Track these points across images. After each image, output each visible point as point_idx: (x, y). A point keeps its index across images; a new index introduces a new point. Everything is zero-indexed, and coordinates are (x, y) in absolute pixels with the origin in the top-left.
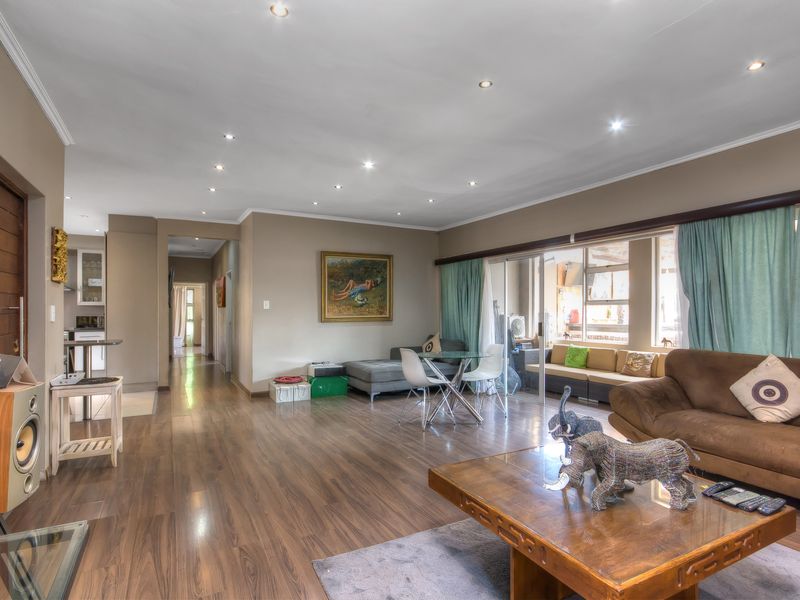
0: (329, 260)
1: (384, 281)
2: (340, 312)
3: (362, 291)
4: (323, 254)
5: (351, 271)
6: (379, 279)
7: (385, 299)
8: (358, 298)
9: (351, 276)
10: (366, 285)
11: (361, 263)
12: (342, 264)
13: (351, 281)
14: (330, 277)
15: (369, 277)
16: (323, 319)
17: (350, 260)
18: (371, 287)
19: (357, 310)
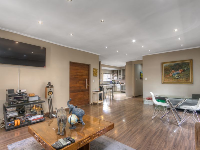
0: (164, 65)
1: (188, 69)
2: (169, 80)
3: (177, 74)
4: (162, 64)
5: (173, 67)
6: (186, 69)
7: (189, 76)
8: (176, 76)
9: (173, 69)
10: (180, 71)
11: (177, 64)
12: (169, 65)
13: (173, 71)
14: (165, 70)
15: (181, 68)
16: (163, 83)
17: (172, 64)
18: (182, 72)
19: (175, 80)
